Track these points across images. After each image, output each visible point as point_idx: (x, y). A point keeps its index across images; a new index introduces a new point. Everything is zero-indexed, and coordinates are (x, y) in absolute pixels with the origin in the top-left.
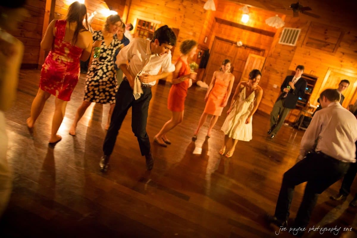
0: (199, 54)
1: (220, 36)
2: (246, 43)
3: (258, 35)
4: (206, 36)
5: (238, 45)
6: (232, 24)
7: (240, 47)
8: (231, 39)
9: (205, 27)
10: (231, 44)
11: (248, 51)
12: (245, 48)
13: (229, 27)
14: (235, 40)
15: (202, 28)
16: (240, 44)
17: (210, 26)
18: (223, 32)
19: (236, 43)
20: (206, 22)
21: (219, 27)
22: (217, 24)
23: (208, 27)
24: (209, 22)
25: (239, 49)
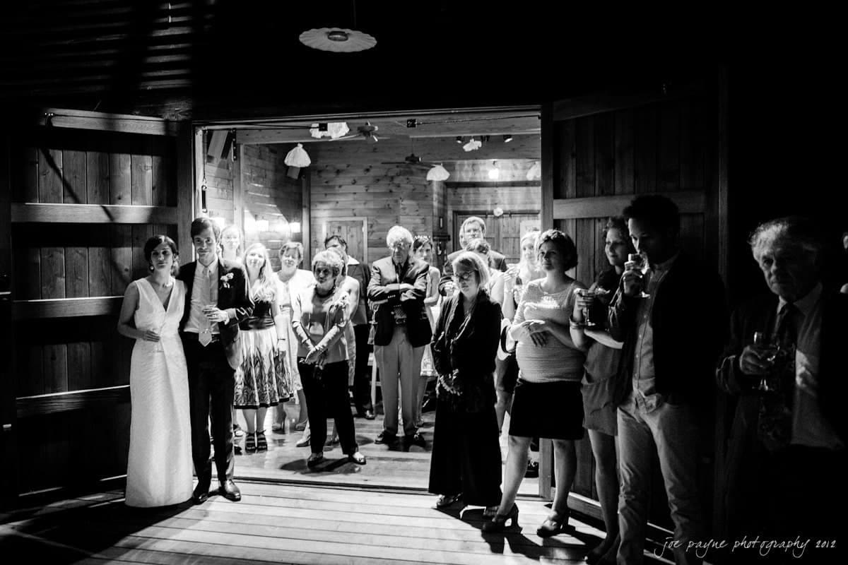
0: (439, 248)
1: (461, 208)
2: (508, 208)
3: (524, 189)
4: (440, 218)
5: (497, 214)
6: (475, 185)
7: (501, 216)
8: (482, 208)
9: (435, 204)
10: (484, 216)
11: (517, 219)
12: (510, 216)
13: (471, 190)
14: (489, 208)
15: (432, 206)
16: (499, 213)
17: (441, 199)
18: (464, 202)
19: (492, 213)
20: (435, 196)
21: (454, 194)
22: (450, 191)
23: (439, 202)
24: (438, 194)
25: (501, 220)
